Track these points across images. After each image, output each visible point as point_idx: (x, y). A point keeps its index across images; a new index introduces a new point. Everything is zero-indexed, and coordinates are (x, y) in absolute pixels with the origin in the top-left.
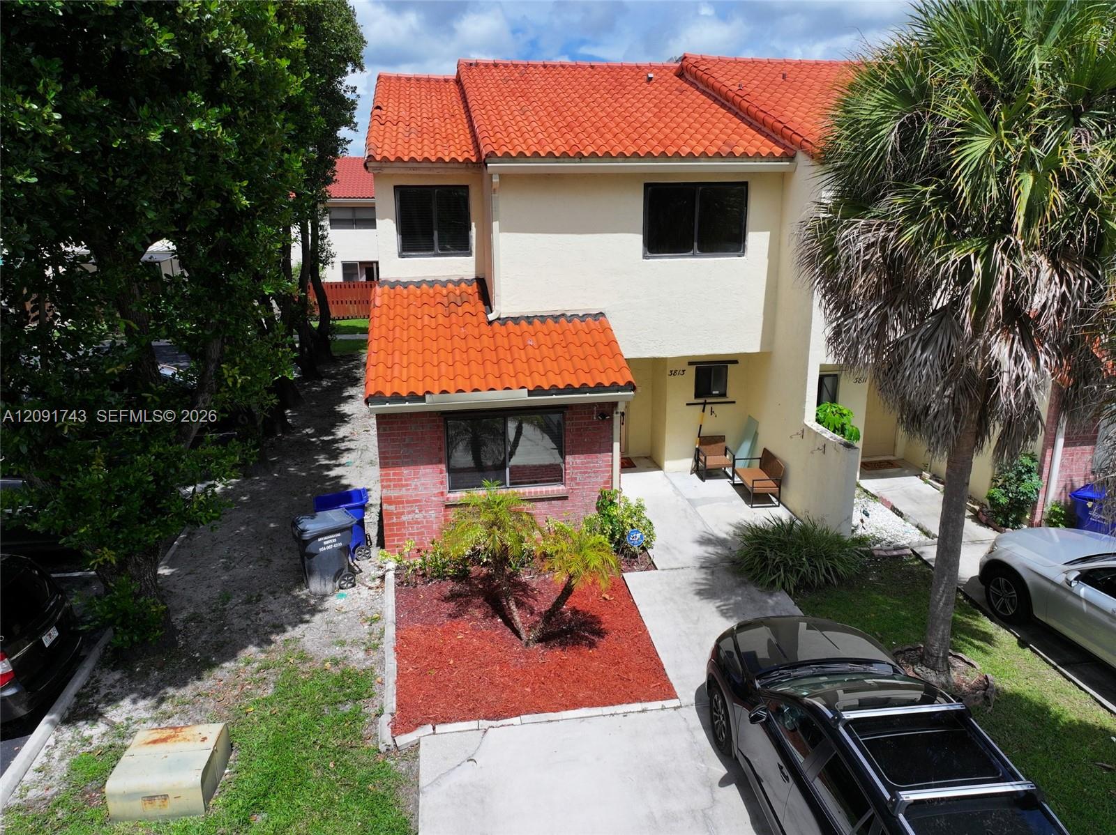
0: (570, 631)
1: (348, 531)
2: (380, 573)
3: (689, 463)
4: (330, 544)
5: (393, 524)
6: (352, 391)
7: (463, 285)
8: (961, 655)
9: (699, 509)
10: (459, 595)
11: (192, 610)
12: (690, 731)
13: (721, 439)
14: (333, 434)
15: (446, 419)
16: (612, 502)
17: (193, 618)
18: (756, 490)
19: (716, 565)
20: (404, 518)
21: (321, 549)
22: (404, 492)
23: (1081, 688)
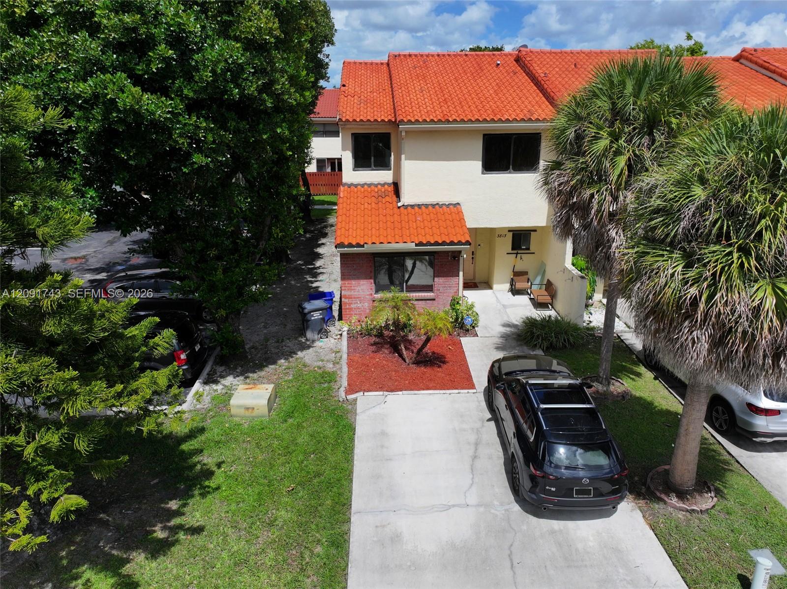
0: (430, 361)
1: (325, 311)
2: (340, 333)
3: (508, 286)
4: (317, 316)
5: (347, 309)
6: (323, 241)
7: (386, 186)
8: (619, 380)
9: (508, 310)
10: (378, 343)
11: (252, 344)
12: (479, 402)
13: (526, 273)
14: (314, 265)
15: (374, 257)
16: (458, 303)
17: (253, 347)
18: (539, 301)
19: (509, 336)
20: (353, 306)
21: (313, 318)
22: (352, 293)
23: (675, 397)
